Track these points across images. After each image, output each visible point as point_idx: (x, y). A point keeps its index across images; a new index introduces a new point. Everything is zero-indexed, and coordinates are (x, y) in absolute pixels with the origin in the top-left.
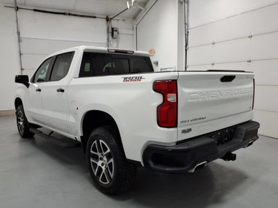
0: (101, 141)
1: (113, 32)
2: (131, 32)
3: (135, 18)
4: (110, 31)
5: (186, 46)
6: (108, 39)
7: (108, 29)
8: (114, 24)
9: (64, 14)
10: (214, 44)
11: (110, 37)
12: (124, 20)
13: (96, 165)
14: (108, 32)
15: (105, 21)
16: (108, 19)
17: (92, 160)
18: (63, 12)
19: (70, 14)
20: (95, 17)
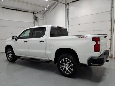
0: (66, 59)
1: (36, 18)
2: (43, 19)
3: (44, 13)
4: (35, 18)
5: (68, 25)
6: (34, 21)
7: (34, 17)
8: (37, 15)
9: (16, 10)
10: (79, 25)
11: (35, 20)
12: (40, 14)
13: (63, 67)
14: (34, 18)
15: (33, 14)
16: (34, 13)
17: (60, 66)
18: (16, 9)
19: (18, 10)
20: (29, 12)
